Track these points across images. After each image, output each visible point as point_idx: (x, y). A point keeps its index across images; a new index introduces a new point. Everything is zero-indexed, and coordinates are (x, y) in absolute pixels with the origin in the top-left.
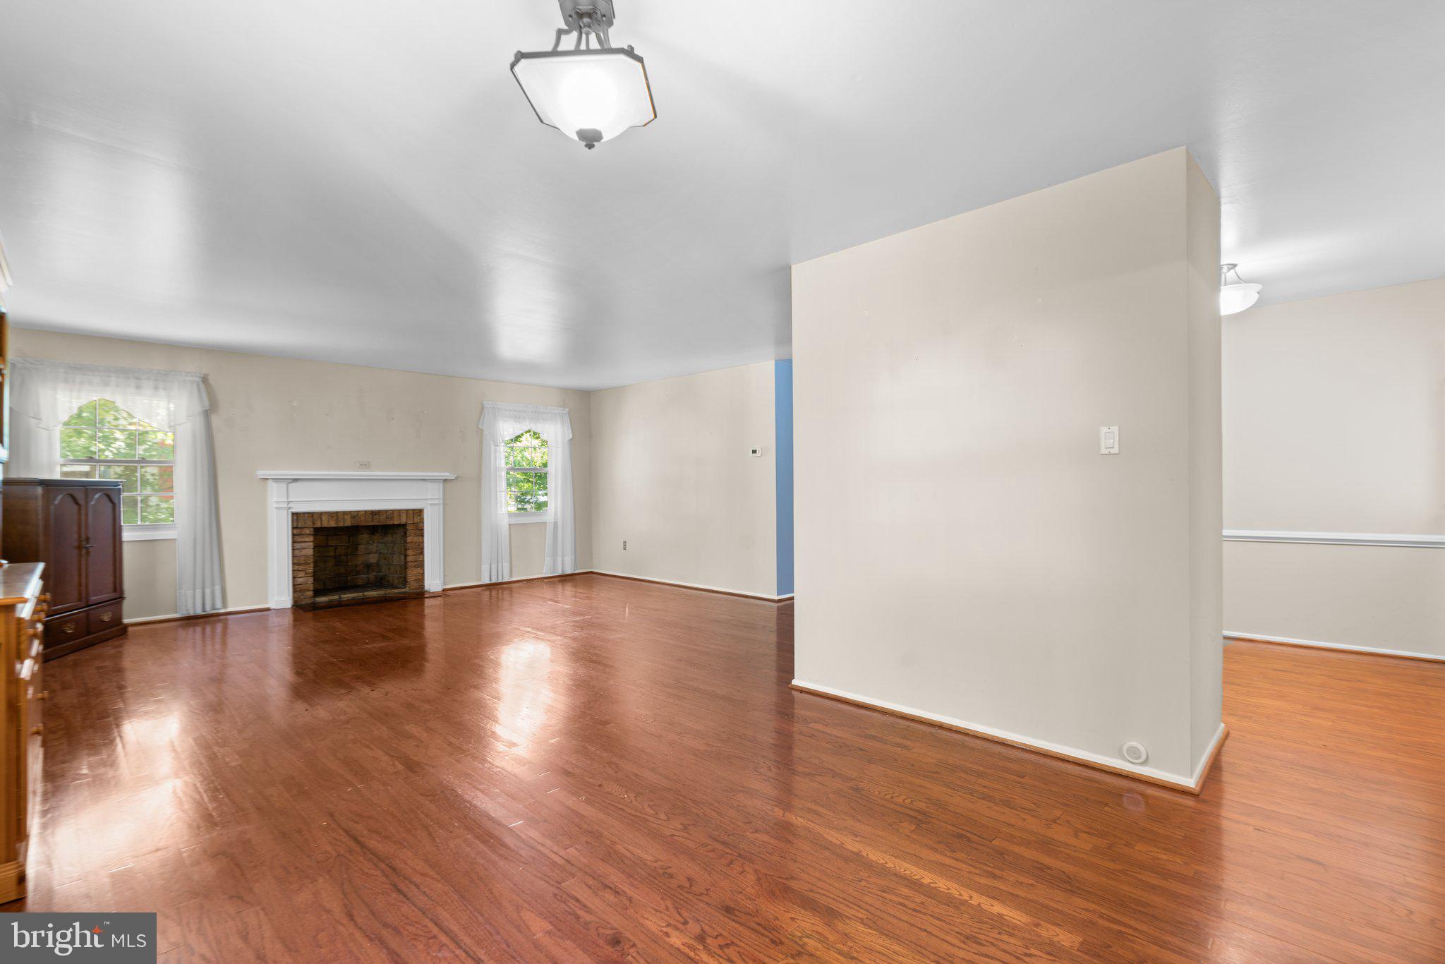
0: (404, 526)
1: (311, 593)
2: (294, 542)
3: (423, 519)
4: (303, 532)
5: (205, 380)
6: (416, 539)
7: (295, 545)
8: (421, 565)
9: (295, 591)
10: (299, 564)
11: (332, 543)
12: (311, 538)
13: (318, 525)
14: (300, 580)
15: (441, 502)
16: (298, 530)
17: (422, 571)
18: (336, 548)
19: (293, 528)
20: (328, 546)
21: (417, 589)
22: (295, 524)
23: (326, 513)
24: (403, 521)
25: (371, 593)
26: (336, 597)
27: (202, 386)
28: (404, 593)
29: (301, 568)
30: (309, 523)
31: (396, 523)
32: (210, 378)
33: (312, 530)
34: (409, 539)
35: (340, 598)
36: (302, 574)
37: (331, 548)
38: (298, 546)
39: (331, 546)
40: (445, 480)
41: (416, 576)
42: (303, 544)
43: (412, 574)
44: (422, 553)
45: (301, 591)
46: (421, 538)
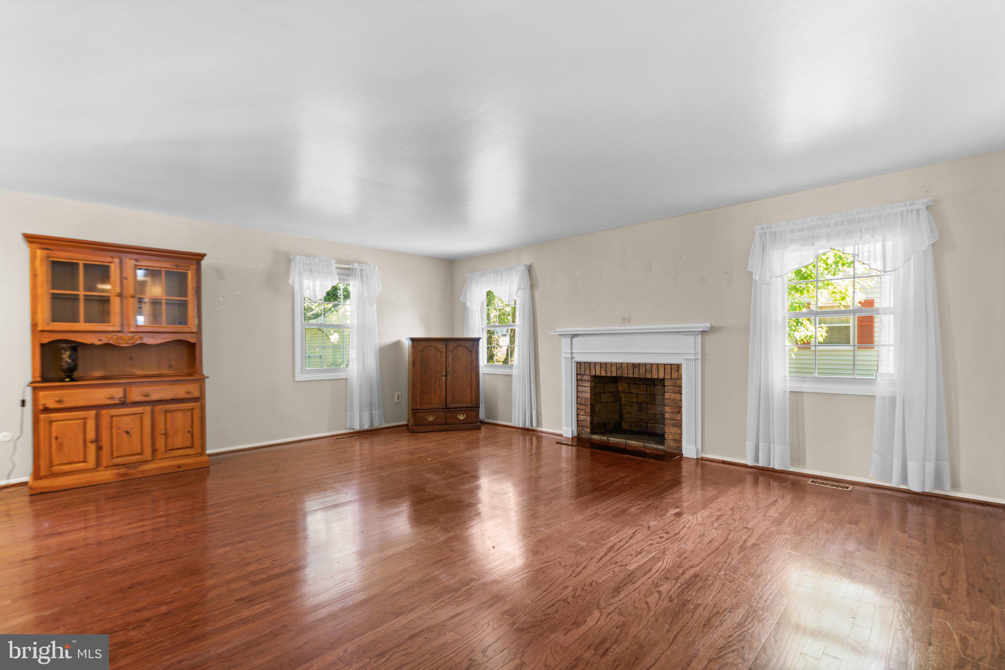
0: (663, 380)
1: (588, 430)
2: (578, 386)
3: (681, 375)
4: (584, 378)
5: (530, 269)
6: (674, 396)
7: (579, 388)
8: (679, 425)
9: (578, 426)
10: (582, 404)
11: (634, 391)
12: (588, 384)
13: (593, 373)
14: (582, 417)
15: (700, 357)
16: (581, 376)
17: (679, 432)
18: (637, 396)
19: (577, 374)
20: (630, 393)
21: (674, 449)
22: (579, 371)
23: (598, 363)
24: (661, 376)
25: (632, 442)
26: (604, 438)
27: (526, 273)
28: (661, 450)
29: (582, 407)
30: (587, 372)
31: (655, 376)
32: (535, 266)
33: (589, 377)
34: (667, 395)
35: (608, 439)
36: (583, 413)
37: (633, 395)
38: (580, 389)
39: (633, 393)
40: (703, 332)
41: (673, 436)
42: (583, 388)
43: (670, 432)
44: (680, 412)
45: (582, 426)
46: (679, 395)
